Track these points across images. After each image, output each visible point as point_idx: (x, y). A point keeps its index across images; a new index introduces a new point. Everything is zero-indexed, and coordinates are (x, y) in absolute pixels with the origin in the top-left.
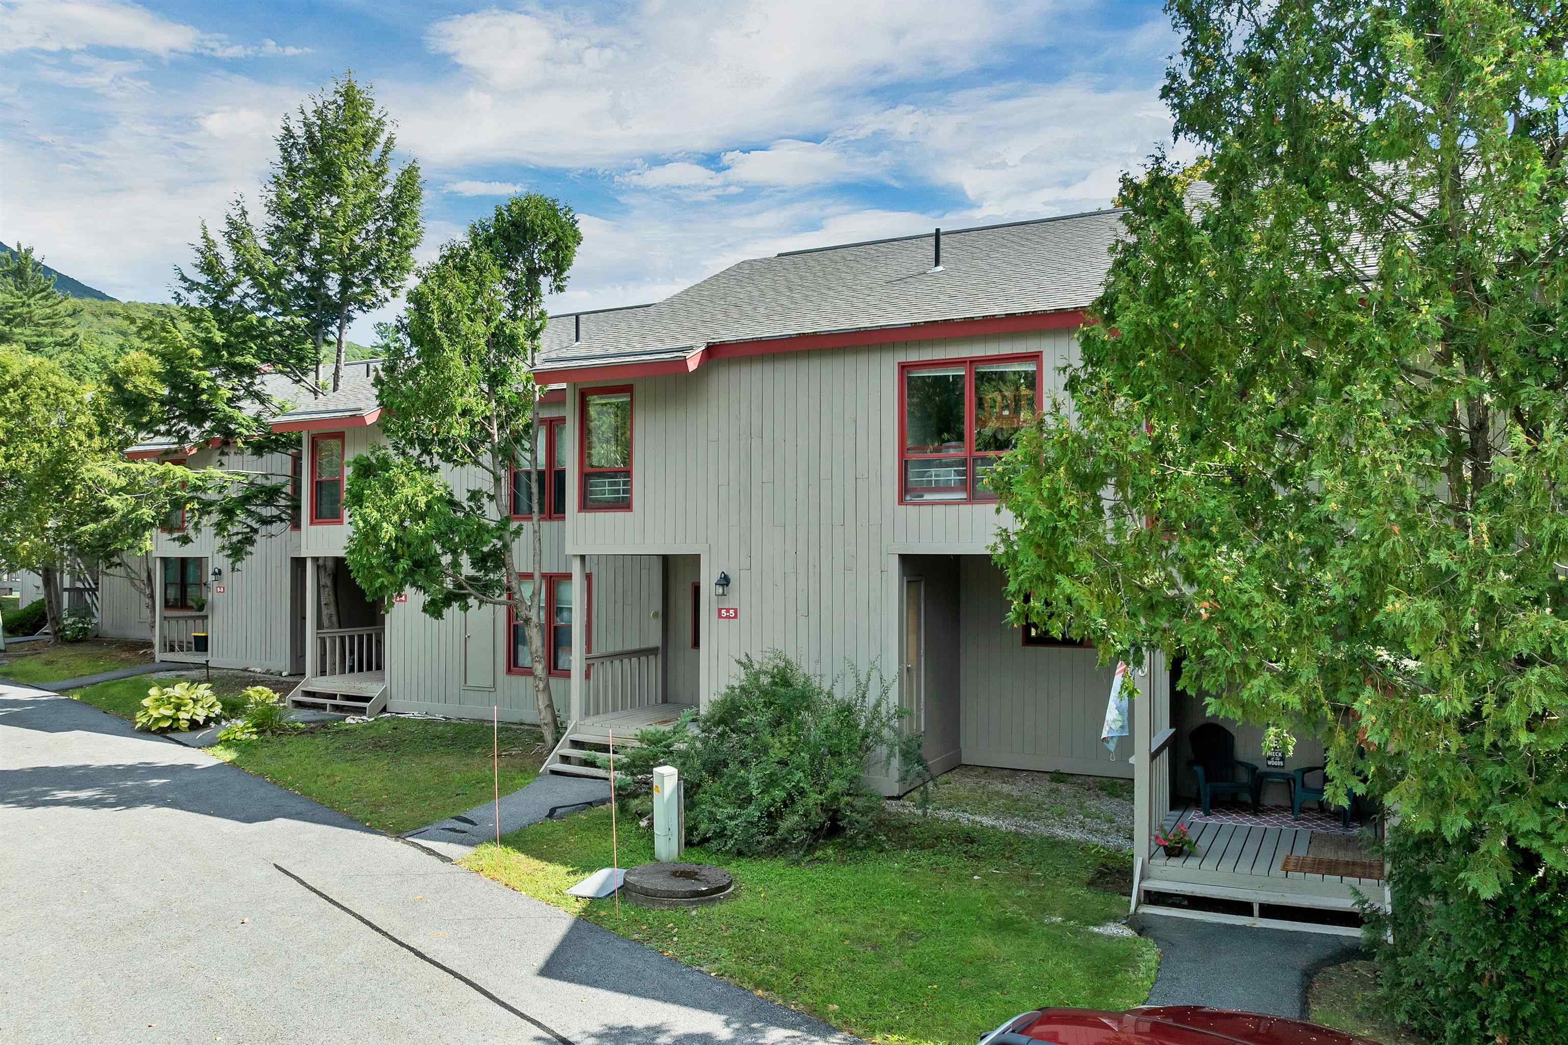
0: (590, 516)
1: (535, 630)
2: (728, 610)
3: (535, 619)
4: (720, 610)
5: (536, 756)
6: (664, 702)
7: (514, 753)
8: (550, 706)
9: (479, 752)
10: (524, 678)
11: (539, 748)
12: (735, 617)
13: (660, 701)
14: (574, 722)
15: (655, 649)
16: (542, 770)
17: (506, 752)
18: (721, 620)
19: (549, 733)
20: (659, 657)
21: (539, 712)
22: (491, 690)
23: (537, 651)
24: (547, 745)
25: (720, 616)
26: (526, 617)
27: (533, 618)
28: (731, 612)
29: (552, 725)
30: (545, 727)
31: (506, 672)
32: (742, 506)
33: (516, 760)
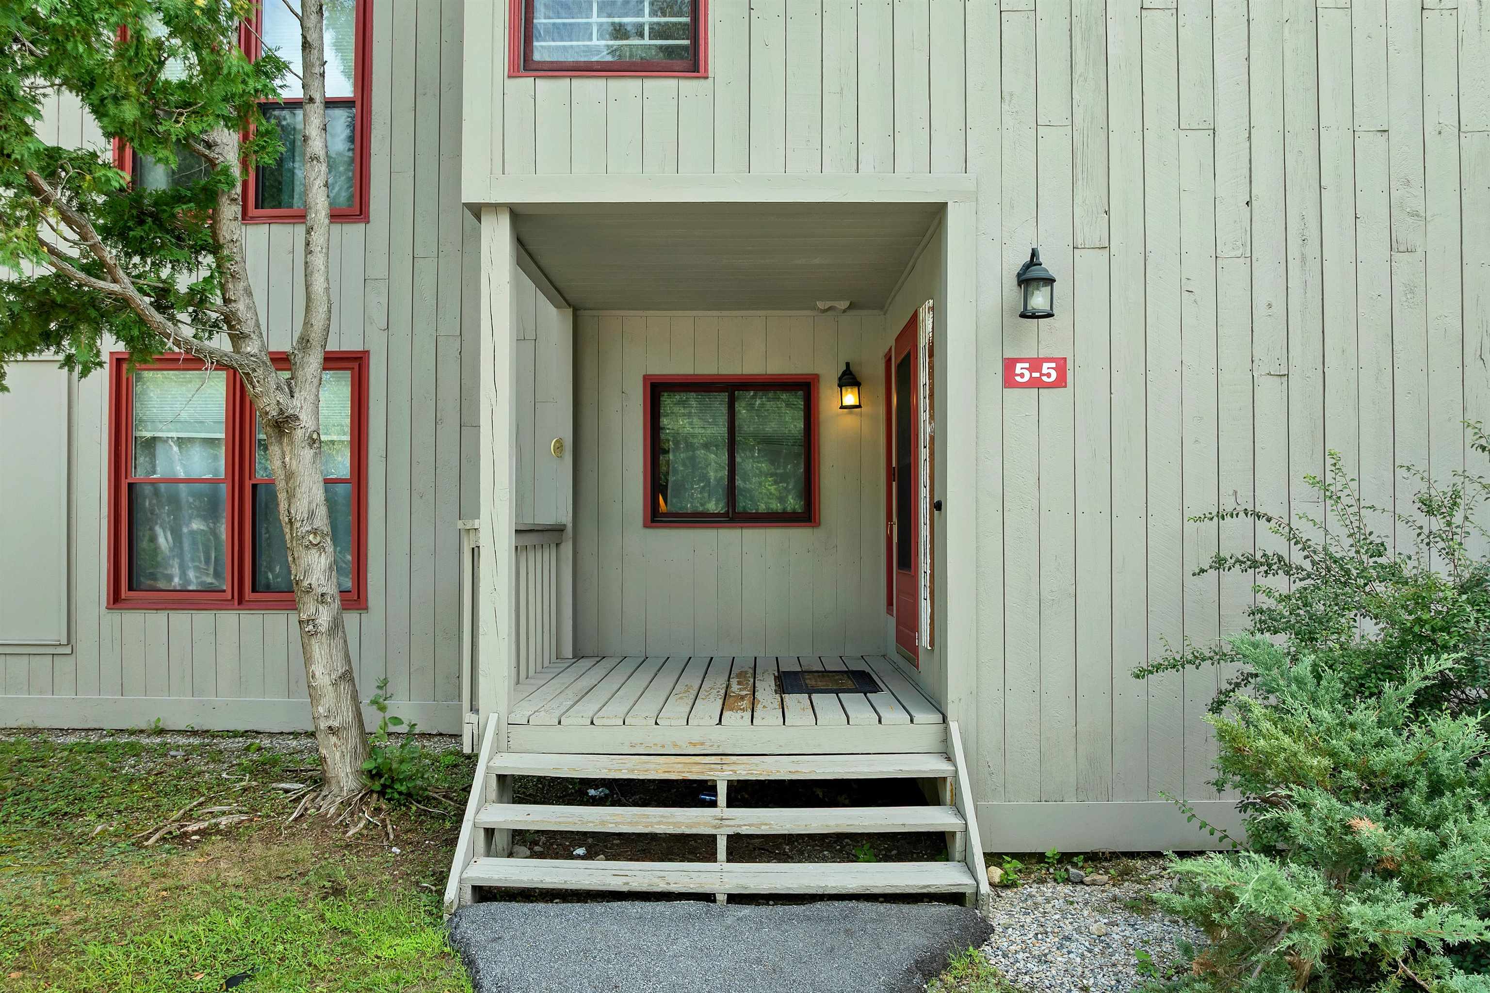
1: (308, 454)
2: (1035, 364)
3: (307, 421)
4: (1009, 365)
5: (311, 828)
6: (578, 655)
7: (224, 821)
8: (347, 676)
9: (104, 831)
10: (162, 616)
11: (297, 800)
12: (1061, 382)
13: (568, 651)
14: (493, 719)
15: (558, 530)
16: (451, 893)
17: (198, 820)
18: (1012, 394)
19: (343, 755)
20: (567, 549)
21: (314, 696)
22: (60, 650)
23: (312, 515)
24: (336, 790)
25: (1009, 380)
26: (281, 412)
27: (303, 416)
28: (1046, 367)
29: (354, 732)
30: (333, 739)
31: (104, 603)
32: (1079, 69)
33: (258, 849)
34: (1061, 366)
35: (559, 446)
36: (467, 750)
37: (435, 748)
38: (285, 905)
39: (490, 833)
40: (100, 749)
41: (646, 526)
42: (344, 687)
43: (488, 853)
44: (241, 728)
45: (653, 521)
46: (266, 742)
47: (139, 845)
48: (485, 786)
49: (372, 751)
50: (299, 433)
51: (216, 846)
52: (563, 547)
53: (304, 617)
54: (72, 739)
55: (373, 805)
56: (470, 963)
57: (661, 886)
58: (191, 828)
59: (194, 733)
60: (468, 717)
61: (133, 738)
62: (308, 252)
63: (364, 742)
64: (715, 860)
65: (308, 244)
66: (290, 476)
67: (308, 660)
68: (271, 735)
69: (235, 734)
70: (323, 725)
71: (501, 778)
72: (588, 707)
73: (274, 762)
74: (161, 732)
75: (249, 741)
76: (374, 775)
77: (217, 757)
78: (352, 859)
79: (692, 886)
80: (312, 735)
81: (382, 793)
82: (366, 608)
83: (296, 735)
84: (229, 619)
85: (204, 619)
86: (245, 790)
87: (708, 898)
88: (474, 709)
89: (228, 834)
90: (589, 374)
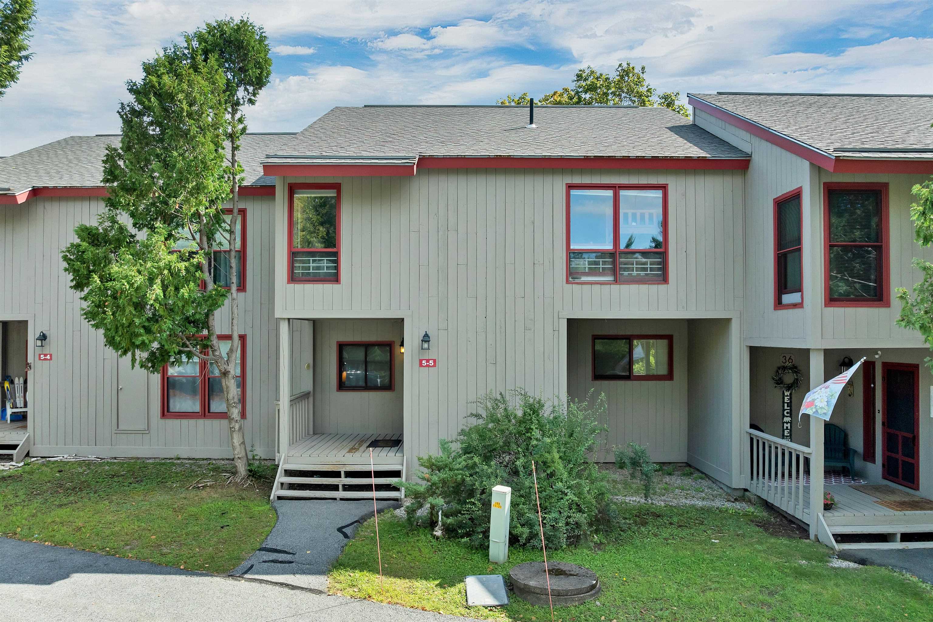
0: (298, 287)
1: (233, 381)
2: (428, 361)
3: (232, 372)
4: (421, 361)
5: (233, 485)
6: (314, 434)
7: (208, 484)
8: (243, 443)
9: (176, 486)
10: (179, 421)
11: (229, 478)
12: (434, 366)
13: (311, 432)
14: (284, 455)
15: (309, 393)
16: (272, 498)
17: (201, 483)
18: (421, 368)
19: (242, 465)
20: (311, 399)
21: (234, 448)
22: (145, 432)
23: (234, 398)
24: (240, 475)
25: (421, 365)
26: (225, 370)
27: (231, 371)
28: (431, 362)
29: (245, 458)
30: (239, 461)
31: (160, 417)
32: (440, 281)
33: (220, 490)
34: (435, 361)
35: (308, 366)
36: (277, 463)
37: (268, 463)
38: (231, 501)
39: (282, 484)
40: (164, 464)
41: (337, 391)
42: (242, 446)
43: (282, 489)
44: (205, 457)
45: (339, 389)
46: (214, 462)
47: (187, 489)
48: (281, 472)
49: (249, 465)
50: (230, 376)
51: (208, 489)
52: (310, 398)
53: (231, 426)
54: (151, 461)
55: (251, 479)
56: (276, 510)
57: (323, 496)
58: (201, 485)
59: (190, 459)
60: (277, 454)
61: (170, 461)
62: (232, 326)
63: (248, 461)
64: (338, 491)
65: (232, 323)
66: (228, 387)
67: (232, 438)
68: (215, 459)
69: (203, 459)
70: (236, 457)
71: (285, 470)
72: (310, 452)
73: (219, 468)
74: (179, 459)
75: (209, 462)
76: (250, 471)
77: (200, 466)
78: (245, 492)
79: (331, 497)
80: (233, 460)
81: (253, 476)
82: (246, 418)
83: (223, 459)
84: (201, 422)
85: (192, 422)
86: (212, 476)
87: (335, 499)
88: (279, 452)
89: (211, 486)
90: (318, 337)
